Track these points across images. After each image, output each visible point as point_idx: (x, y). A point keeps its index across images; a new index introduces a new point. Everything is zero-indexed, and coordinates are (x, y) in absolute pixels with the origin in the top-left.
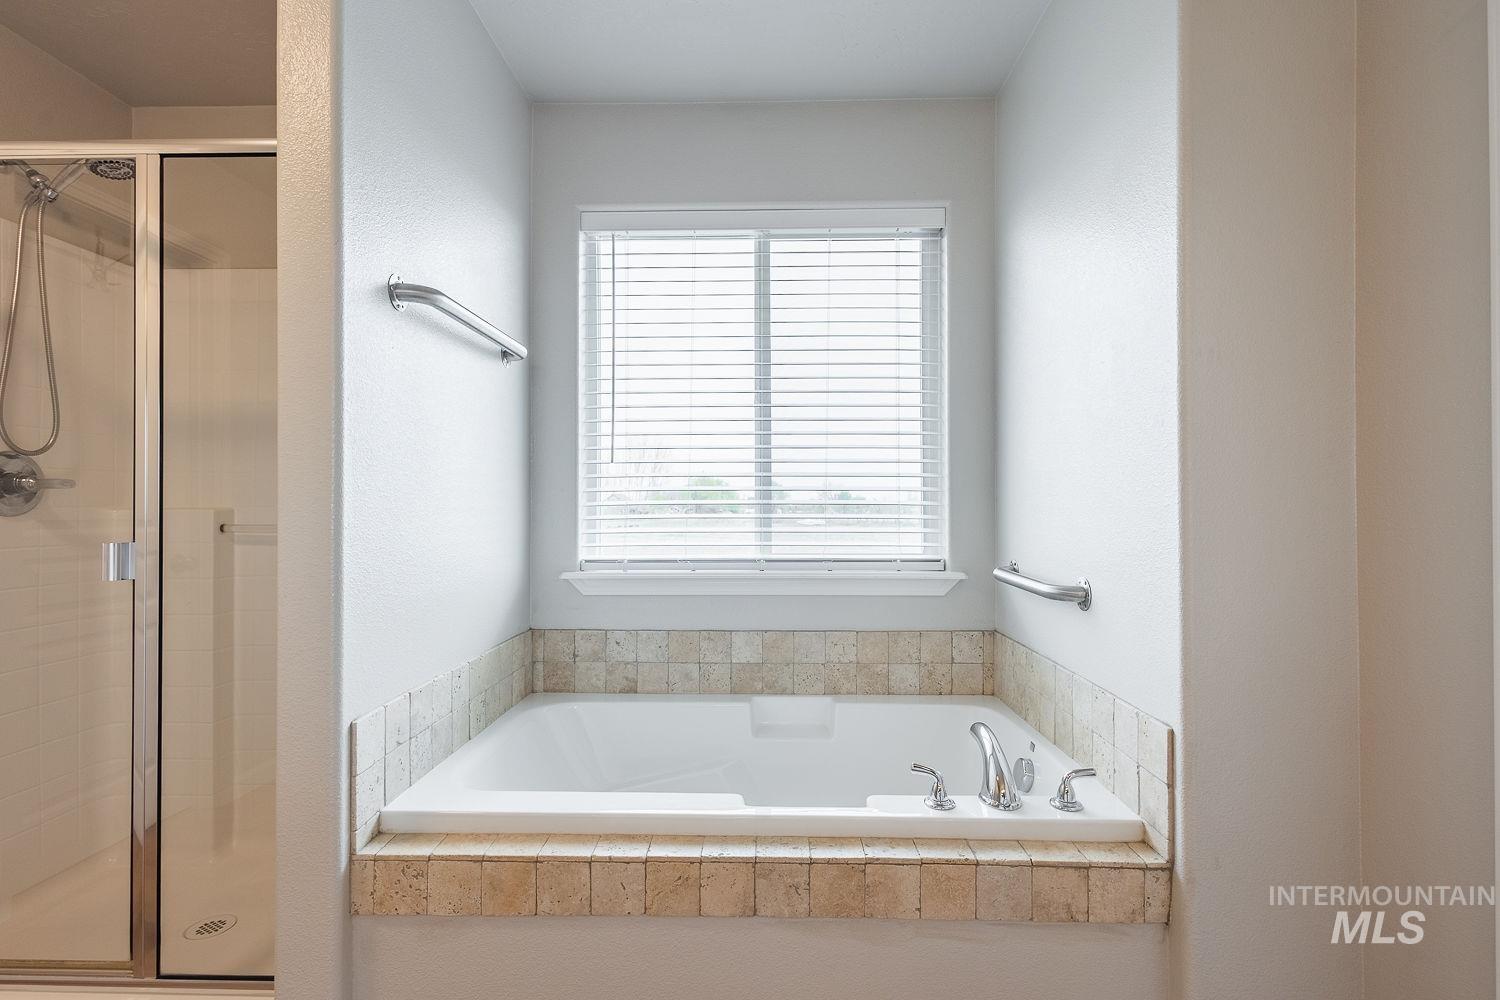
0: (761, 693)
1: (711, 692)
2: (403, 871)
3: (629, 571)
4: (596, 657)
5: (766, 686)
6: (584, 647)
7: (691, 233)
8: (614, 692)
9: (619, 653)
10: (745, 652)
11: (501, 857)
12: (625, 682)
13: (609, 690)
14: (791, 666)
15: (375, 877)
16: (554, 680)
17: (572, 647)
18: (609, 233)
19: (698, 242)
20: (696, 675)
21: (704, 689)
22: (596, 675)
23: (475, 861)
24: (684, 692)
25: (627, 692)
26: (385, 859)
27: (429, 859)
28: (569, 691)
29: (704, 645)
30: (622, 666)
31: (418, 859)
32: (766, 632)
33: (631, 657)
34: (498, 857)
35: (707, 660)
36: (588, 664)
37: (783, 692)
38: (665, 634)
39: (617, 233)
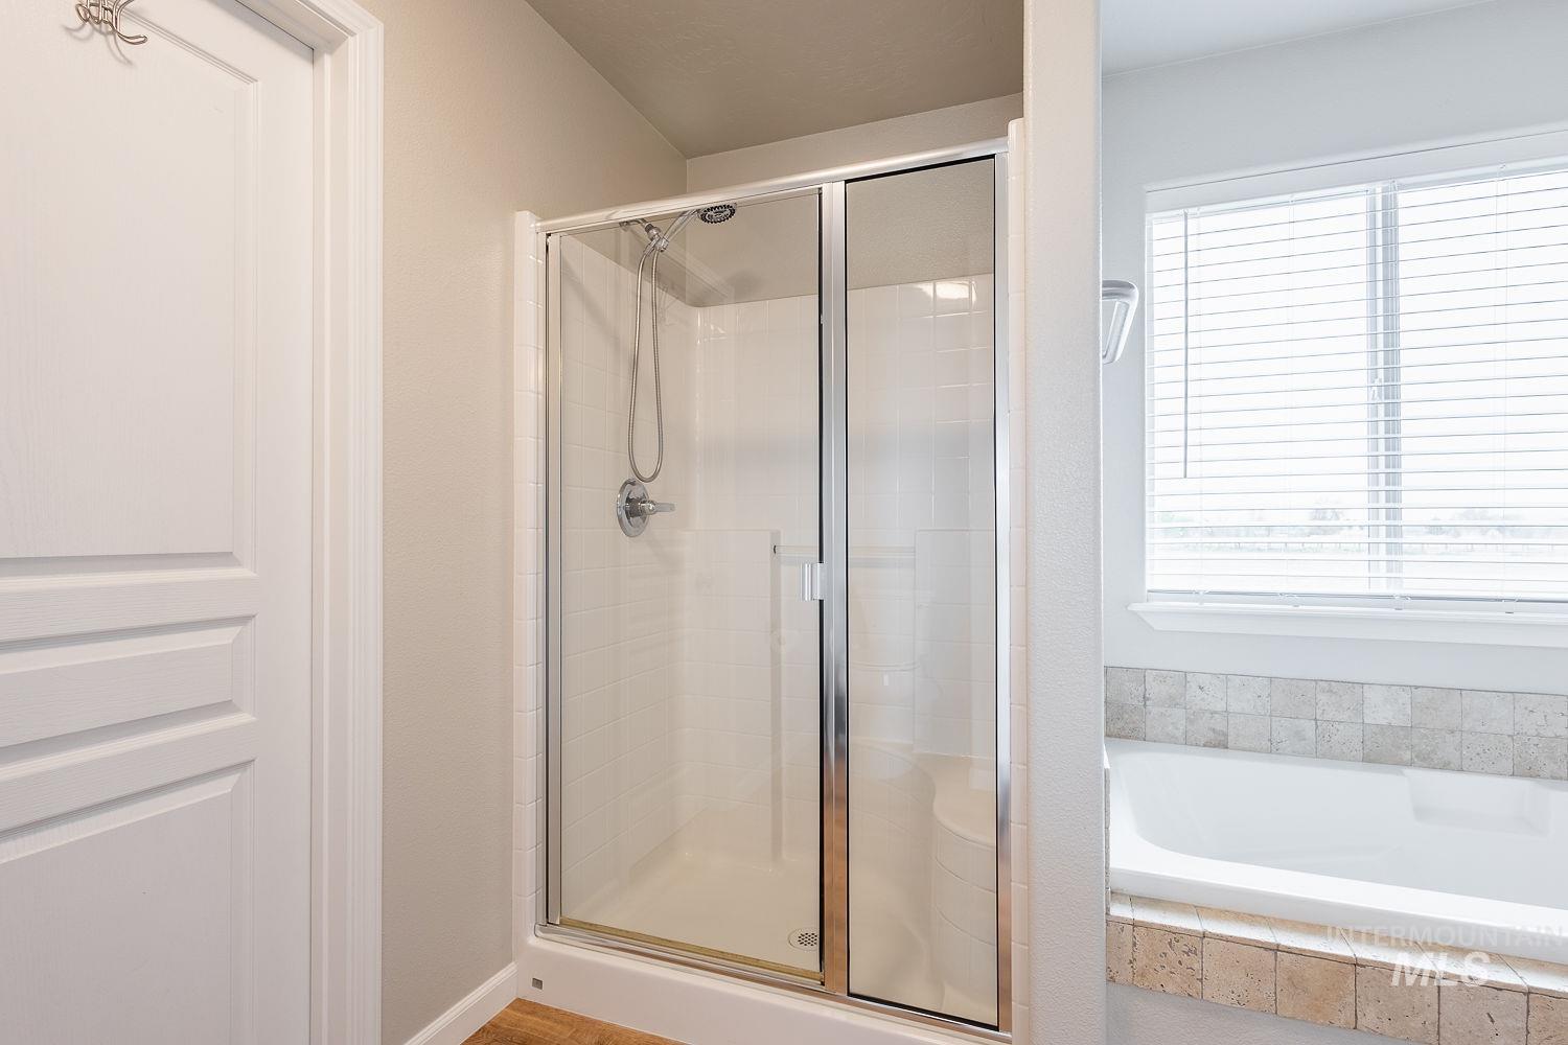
0: (1411, 764)
1: (1334, 758)
2: (1170, 943)
3: (1206, 604)
4: (1173, 702)
5: (1417, 757)
6: (1155, 689)
7: (1286, 198)
8: (1197, 745)
9: (1203, 699)
10: (1382, 712)
11: (1305, 950)
12: (1211, 735)
13: (1188, 741)
14: (1458, 734)
15: (1135, 944)
16: (1120, 724)
17: (1141, 688)
18: (1181, 212)
19: (1298, 207)
20: (1310, 734)
21: (1323, 750)
22: (1172, 723)
23: (1266, 949)
24: (1295, 753)
25: (1215, 746)
26: (1148, 927)
27: (1204, 936)
28: (1137, 738)
29: (1323, 698)
30: (1208, 715)
31: (1190, 934)
32: (1417, 687)
33: (1220, 706)
34: (1300, 950)
35: (1326, 717)
36: (1163, 710)
37: (1445, 766)
38: (1266, 681)
39: (1191, 211)
